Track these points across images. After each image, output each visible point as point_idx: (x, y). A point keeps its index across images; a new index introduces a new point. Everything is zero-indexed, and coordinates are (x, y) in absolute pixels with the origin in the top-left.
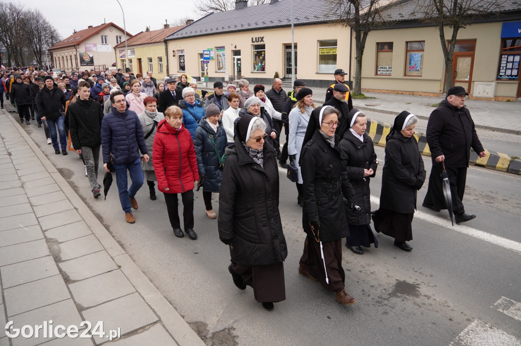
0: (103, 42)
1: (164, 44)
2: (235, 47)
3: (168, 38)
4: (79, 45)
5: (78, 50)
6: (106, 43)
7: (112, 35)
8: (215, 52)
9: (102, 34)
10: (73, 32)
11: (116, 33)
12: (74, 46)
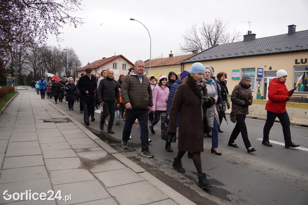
0: (114, 68)
1: (180, 66)
2: (270, 68)
3: (185, 62)
4: (98, 68)
5: (97, 71)
6: (116, 68)
7: (120, 63)
8: (241, 73)
9: (114, 62)
10: (88, 63)
11: (123, 62)
12: (95, 69)
